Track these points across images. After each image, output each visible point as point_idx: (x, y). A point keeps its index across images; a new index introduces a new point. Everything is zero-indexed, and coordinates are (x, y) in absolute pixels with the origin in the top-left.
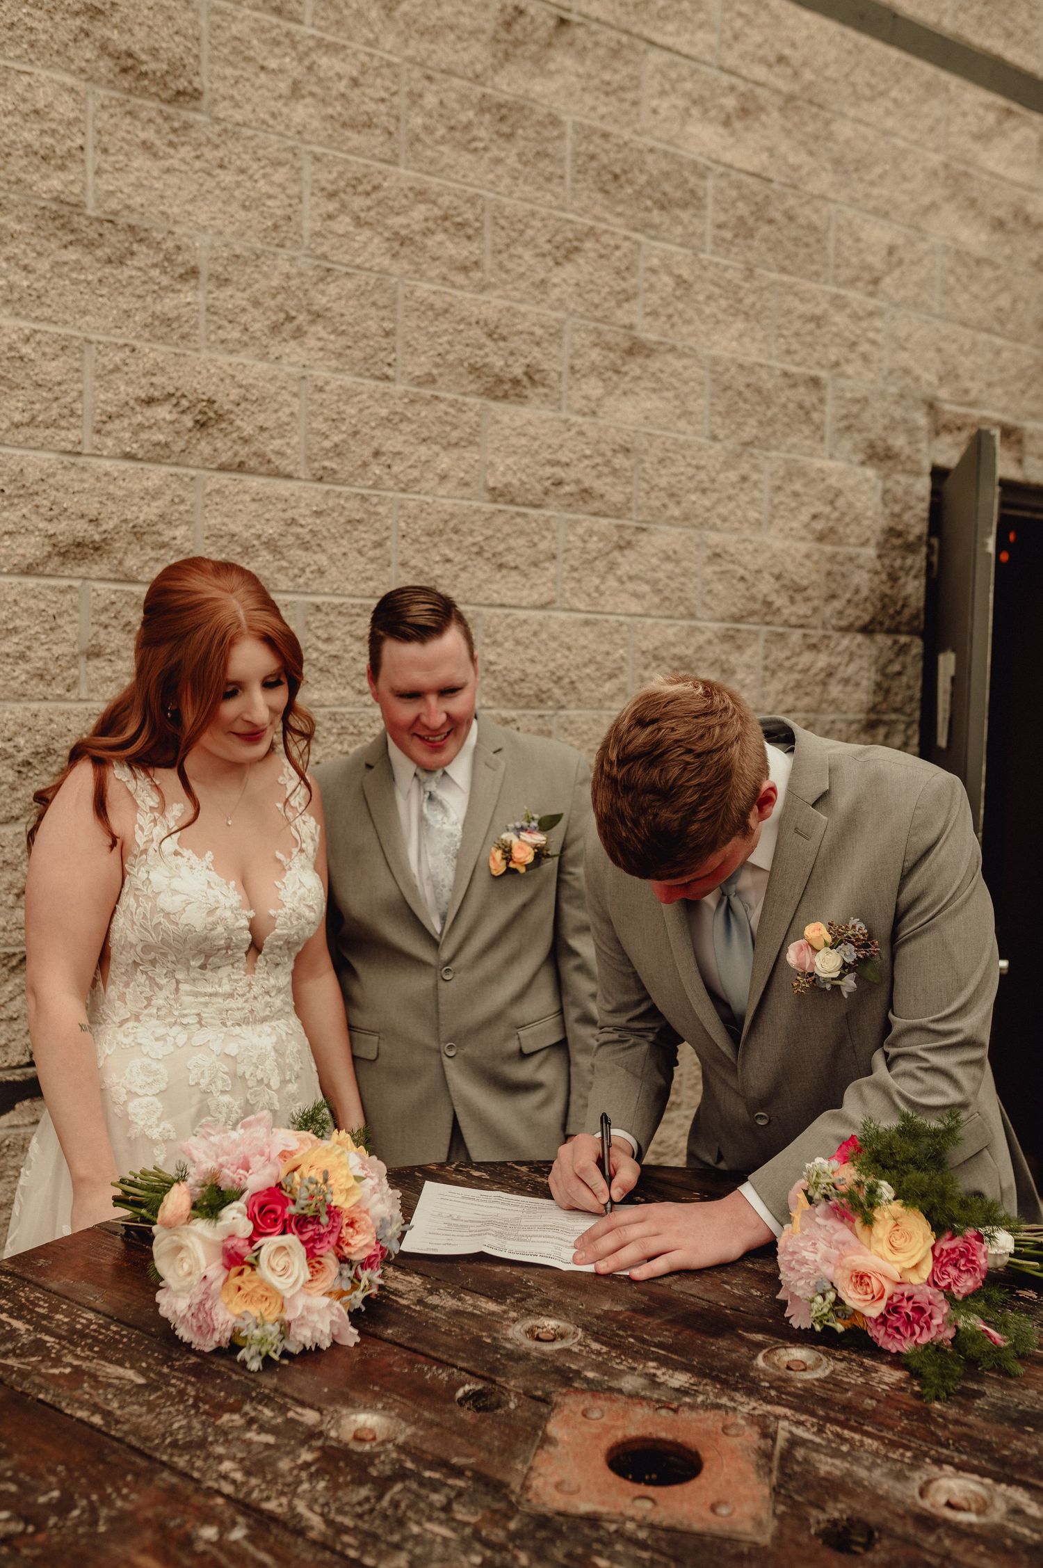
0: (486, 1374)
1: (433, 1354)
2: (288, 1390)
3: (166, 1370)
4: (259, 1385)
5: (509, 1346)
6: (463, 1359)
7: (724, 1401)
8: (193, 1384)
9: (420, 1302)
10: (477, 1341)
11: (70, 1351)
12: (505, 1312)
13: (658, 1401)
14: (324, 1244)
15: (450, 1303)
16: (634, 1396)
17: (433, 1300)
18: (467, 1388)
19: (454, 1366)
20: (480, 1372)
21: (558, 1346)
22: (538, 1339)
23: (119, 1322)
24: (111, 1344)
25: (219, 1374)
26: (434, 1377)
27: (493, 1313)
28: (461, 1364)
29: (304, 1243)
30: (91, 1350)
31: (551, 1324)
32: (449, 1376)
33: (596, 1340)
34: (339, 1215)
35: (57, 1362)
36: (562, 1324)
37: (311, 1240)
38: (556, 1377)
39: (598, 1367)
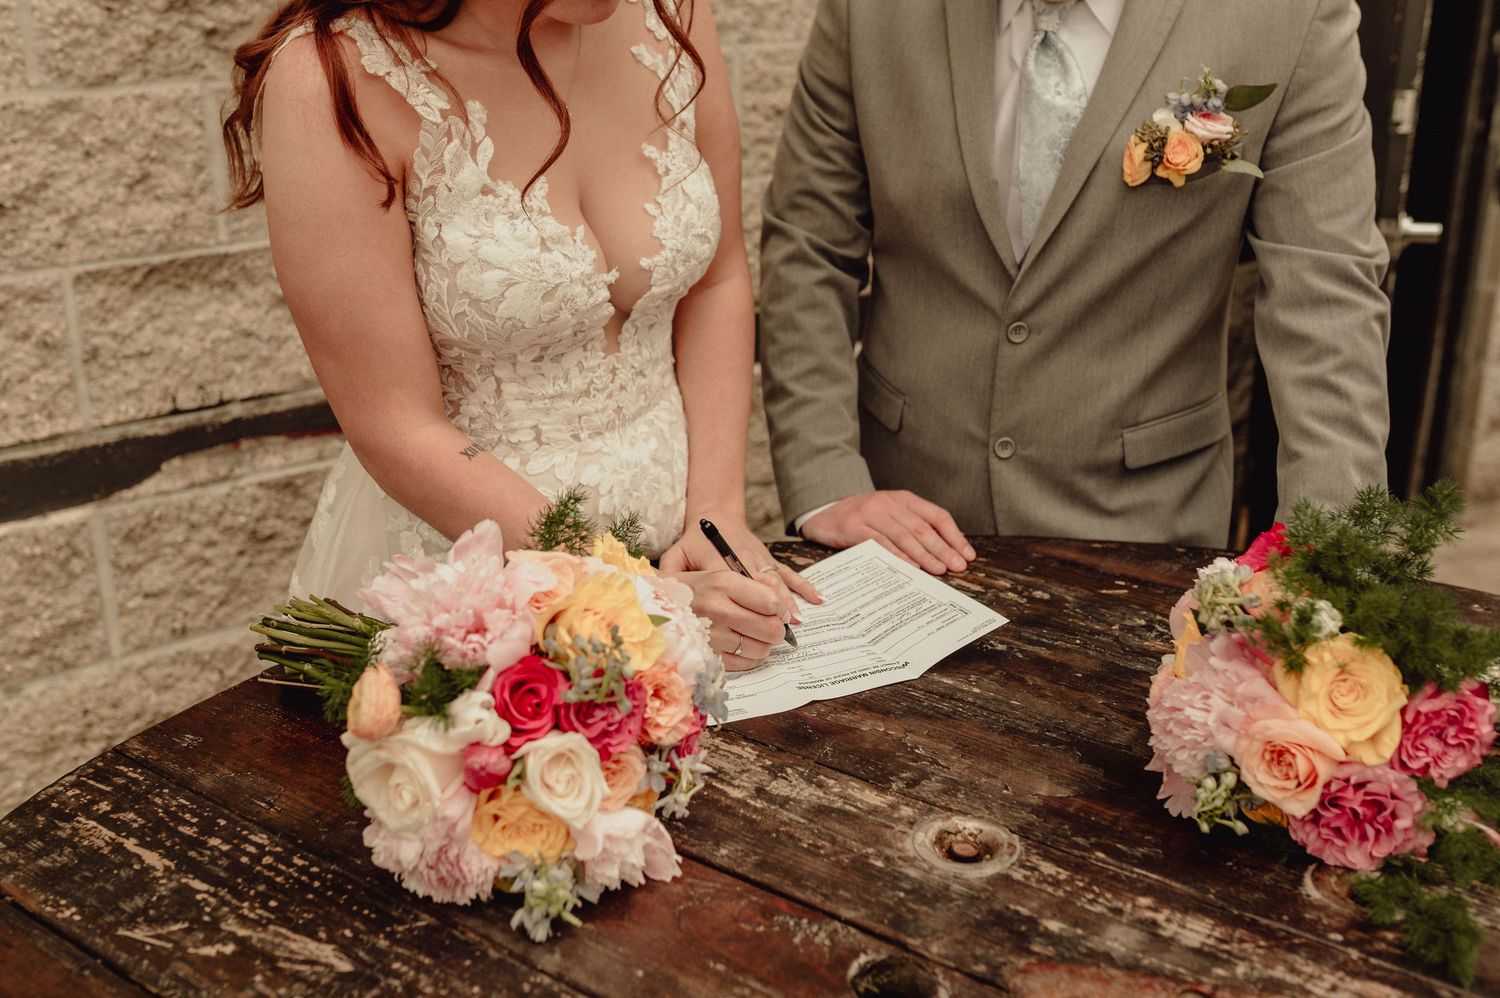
0: (890, 933)
1: (798, 894)
2: (579, 975)
3: (383, 943)
4: (534, 968)
5: (912, 873)
6: (847, 901)
7: (1279, 972)
8: (428, 971)
9: (760, 792)
10: (861, 865)
11: (235, 910)
12: (893, 807)
13: (1175, 978)
14: (623, 736)
15: (807, 793)
16: (1132, 968)
17: (778, 788)
18: (863, 959)
19: (835, 917)
20: (880, 929)
21: (989, 869)
22: (951, 855)
23: (305, 849)
24: (294, 893)
25: (467, 949)
26: (808, 941)
27: (874, 810)
28: (847, 913)
29: (592, 741)
30: (265, 907)
31: (970, 825)
32: (832, 935)
33: (1046, 857)
34: (640, 687)
35: (213, 933)
36: (987, 828)
37: (605, 734)
38: (998, 933)
39: (1061, 909)
